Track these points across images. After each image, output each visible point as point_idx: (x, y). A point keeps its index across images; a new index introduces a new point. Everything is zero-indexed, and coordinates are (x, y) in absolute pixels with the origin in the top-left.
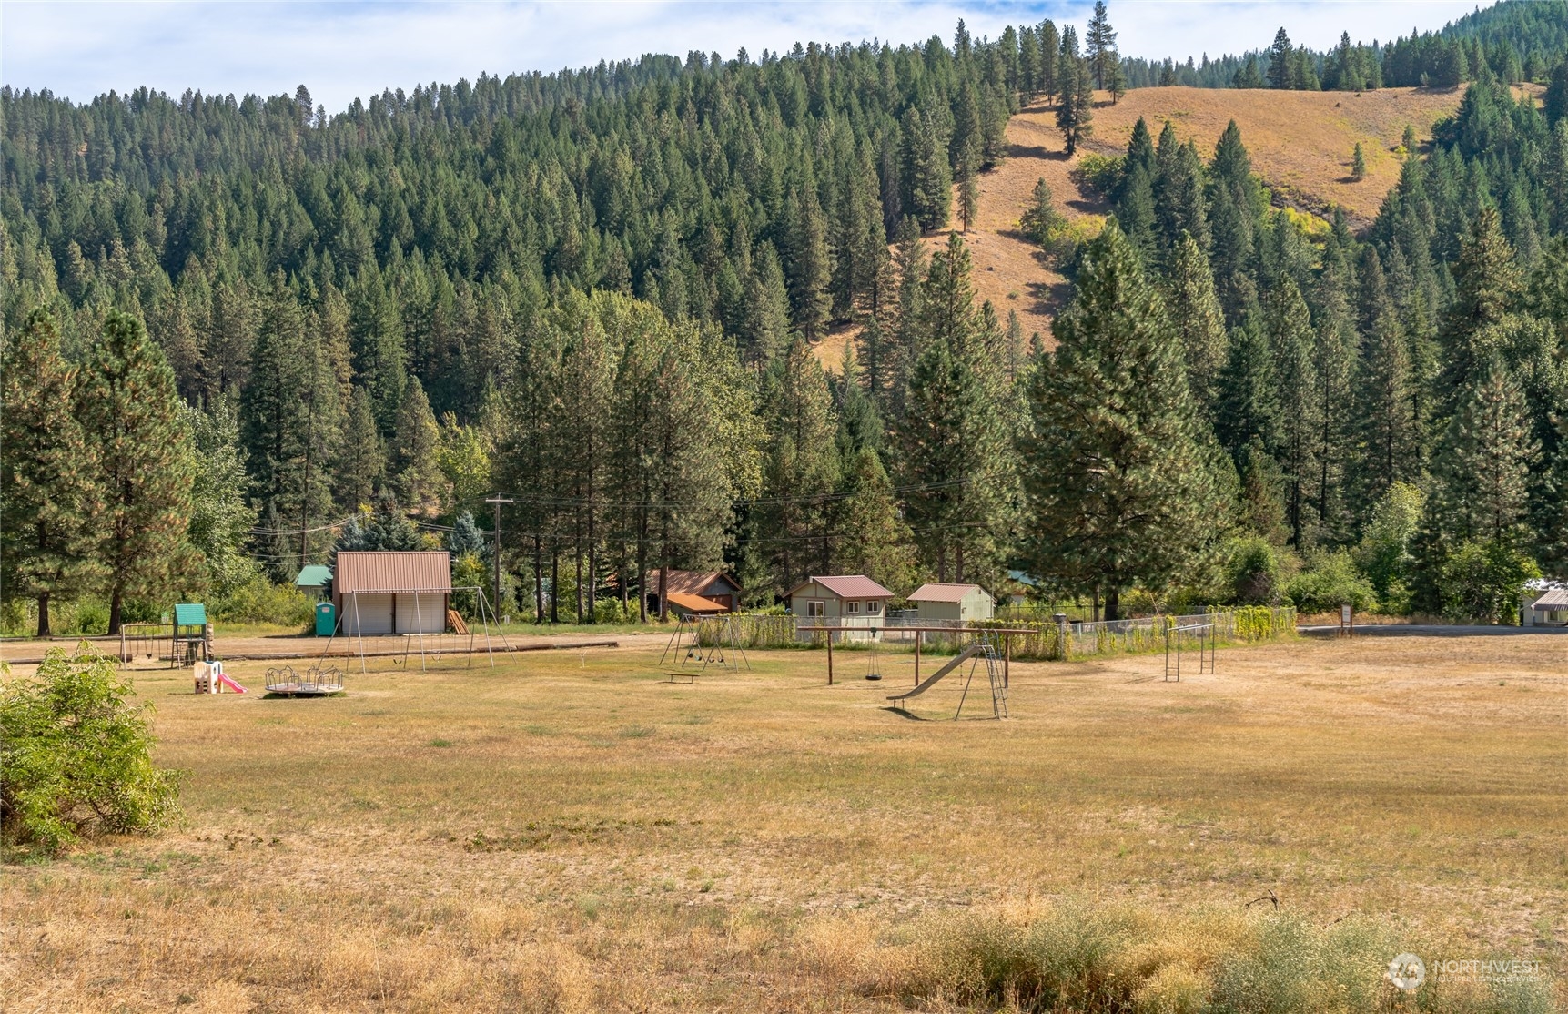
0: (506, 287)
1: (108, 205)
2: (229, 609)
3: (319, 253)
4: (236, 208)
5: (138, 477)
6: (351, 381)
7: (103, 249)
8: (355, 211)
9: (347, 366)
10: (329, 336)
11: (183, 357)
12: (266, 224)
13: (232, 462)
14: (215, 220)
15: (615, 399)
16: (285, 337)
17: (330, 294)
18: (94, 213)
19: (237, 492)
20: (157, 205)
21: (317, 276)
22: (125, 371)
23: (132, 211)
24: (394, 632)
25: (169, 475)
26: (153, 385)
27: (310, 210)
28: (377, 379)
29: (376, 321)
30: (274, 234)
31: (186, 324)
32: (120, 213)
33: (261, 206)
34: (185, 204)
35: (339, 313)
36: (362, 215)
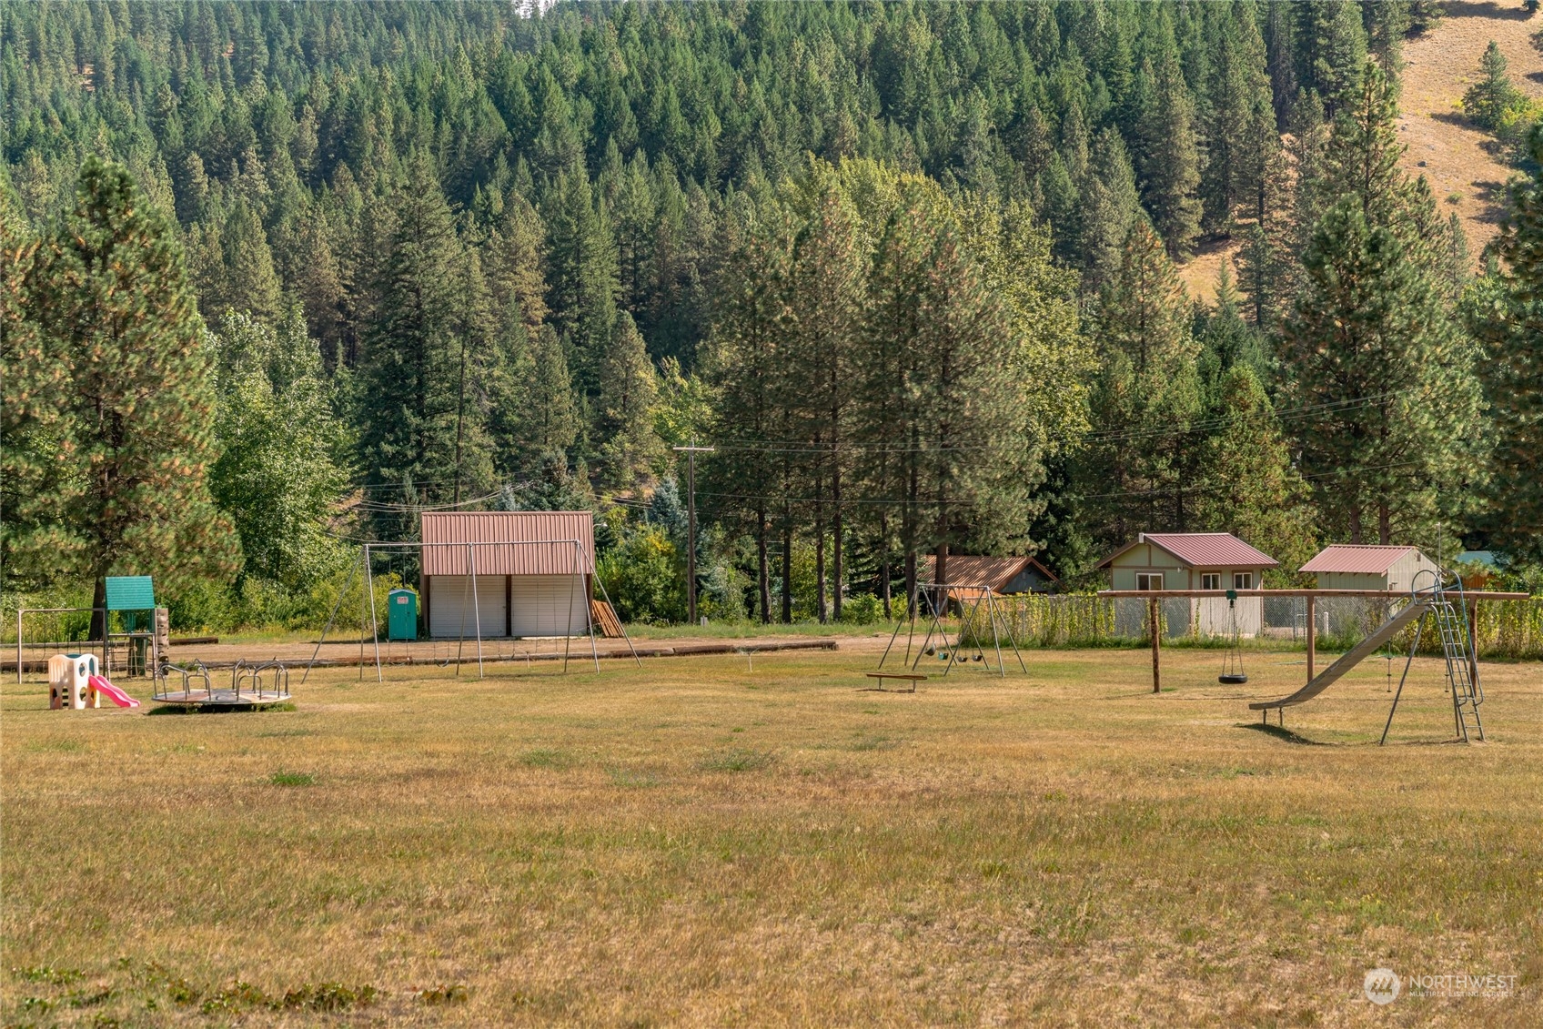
0: (754, 194)
1: (244, 109)
2: (304, 612)
3: (512, 162)
4: (407, 108)
5: (125, 404)
6: (545, 321)
7: (235, 163)
8: (560, 106)
9: (539, 302)
10: (514, 262)
11: (320, 293)
12: (446, 126)
13: (313, 400)
14: (379, 123)
15: (870, 304)
16: (427, 249)
17: (517, 208)
18: (225, 119)
19: (319, 444)
20: (307, 107)
21: (507, 191)
22: (108, 247)
23: (273, 115)
24: (509, 633)
25: (174, 402)
26: (152, 269)
27: (502, 108)
28: (580, 319)
29: (579, 242)
30: (457, 139)
31: (324, 250)
32: (260, 117)
33: (439, 104)
34: (342, 104)
35: (529, 232)
36: (570, 111)
